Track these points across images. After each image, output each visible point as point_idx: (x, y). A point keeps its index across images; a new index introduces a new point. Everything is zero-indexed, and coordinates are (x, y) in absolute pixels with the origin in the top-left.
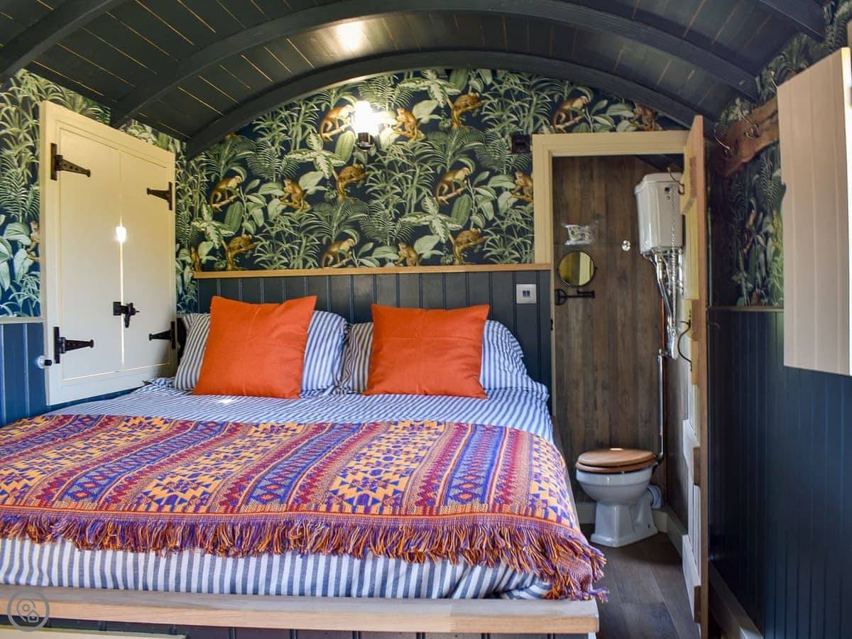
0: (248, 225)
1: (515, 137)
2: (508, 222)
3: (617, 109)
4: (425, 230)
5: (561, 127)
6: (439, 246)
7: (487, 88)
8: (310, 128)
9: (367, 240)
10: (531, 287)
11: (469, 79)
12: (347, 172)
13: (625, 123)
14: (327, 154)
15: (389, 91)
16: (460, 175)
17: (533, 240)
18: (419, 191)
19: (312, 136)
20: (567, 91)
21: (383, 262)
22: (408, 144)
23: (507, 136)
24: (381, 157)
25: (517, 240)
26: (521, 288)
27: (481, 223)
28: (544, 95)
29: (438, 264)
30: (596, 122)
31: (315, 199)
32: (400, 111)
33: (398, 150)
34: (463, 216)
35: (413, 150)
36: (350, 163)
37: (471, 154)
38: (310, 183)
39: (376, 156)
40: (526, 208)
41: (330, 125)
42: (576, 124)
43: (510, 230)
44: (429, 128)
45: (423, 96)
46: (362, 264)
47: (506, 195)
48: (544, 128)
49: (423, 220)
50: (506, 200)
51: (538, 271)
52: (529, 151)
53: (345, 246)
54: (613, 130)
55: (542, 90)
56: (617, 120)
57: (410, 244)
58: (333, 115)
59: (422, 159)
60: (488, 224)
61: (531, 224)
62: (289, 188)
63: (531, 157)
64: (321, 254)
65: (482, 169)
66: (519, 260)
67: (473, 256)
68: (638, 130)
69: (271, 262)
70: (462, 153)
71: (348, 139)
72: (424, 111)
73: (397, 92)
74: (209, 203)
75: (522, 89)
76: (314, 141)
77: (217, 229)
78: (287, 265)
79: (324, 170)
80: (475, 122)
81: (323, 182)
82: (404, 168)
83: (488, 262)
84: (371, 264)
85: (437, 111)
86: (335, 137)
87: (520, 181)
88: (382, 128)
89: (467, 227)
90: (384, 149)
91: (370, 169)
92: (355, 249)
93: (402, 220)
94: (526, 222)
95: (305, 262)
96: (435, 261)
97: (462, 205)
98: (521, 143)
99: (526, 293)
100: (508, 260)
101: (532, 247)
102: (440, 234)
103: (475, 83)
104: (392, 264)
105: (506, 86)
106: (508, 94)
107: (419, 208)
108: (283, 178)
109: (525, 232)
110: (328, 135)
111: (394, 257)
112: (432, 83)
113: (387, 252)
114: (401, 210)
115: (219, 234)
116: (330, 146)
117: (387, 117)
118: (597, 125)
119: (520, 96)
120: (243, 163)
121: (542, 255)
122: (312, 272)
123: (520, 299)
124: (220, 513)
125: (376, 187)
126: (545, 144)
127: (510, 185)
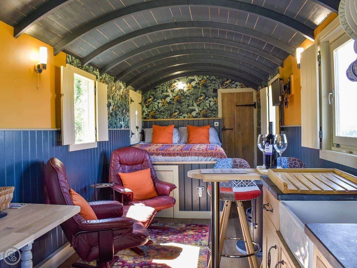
0: (154, 109)
1: (214, 89)
2: (212, 108)
3: (236, 83)
4: (194, 110)
5: (224, 87)
6: (197, 114)
7: (207, 78)
8: (168, 87)
9: (181, 112)
10: (218, 123)
12: (176, 97)
13: (238, 86)
14: (172, 93)
15: (185, 79)
16: (202, 98)
17: (218, 112)
18: (192, 102)
20: (225, 79)
21: (184, 117)
22: (190, 91)
23: (212, 89)
24: (184, 94)
25: (214, 112)
26: (215, 123)
27: (206, 108)
28: (220, 80)
29: (197, 118)
30: (232, 86)
31: (169, 103)
33: (188, 92)
34: (202, 107)
35: (191, 92)
36: (177, 95)
37: (204, 93)
38: (168, 99)
39: (183, 94)
40: (216, 105)
41: (173, 87)
42: (227, 87)
43: (213, 110)
44: (195, 87)
45: (194, 80)
46: (180, 118)
47: (212, 102)
48: (220, 87)
49: (193, 108)
50: (212, 103)
51: (219, 119)
52: (217, 93)
53: (176, 114)
54: (236, 88)
55: (220, 79)
56: (237, 85)
57: (191, 113)
58: (173, 85)
59: (193, 94)
60: (208, 109)
61: (218, 109)
62: (163, 101)
64: (171, 115)
65: (207, 96)
66: (215, 117)
67: (205, 116)
68: (241, 88)
69: (159, 117)
70: (202, 93)
71: (176, 90)
72: (193, 84)
73: (187, 79)
74: (145, 104)
75: (215, 79)
76: (169, 90)
77: (147, 110)
78: (163, 118)
79: (171, 97)
80: (205, 86)
81: (171, 99)
82: (189, 96)
83: (208, 117)
84: (182, 118)
85: (196, 84)
86: (174, 89)
87: (215, 99)
88: (184, 87)
89: (203, 109)
90: (185, 92)
91: (181, 97)
92: (178, 114)
93: (189, 108)
94: (216, 108)
95: (167, 117)
96: (196, 117)
97: (202, 104)
98: (215, 91)
99: (216, 124)
100: (212, 117)
101: (218, 113)
102: (197, 111)
103: (205, 77)
104: (187, 118)
105: (212, 78)
106: (212, 80)
107: (193, 105)
108: (162, 98)
109: (216, 110)
111: (187, 116)
112: (196, 78)
113: (185, 115)
114: (189, 105)
115: (147, 111)
116: (172, 91)
117: (185, 85)
118: (232, 87)
119: (215, 80)
120: (153, 95)
121: (220, 115)
122: (169, 119)
123: (215, 125)
124: (180, 152)
125: (183, 101)
126: (221, 91)
127: (213, 100)
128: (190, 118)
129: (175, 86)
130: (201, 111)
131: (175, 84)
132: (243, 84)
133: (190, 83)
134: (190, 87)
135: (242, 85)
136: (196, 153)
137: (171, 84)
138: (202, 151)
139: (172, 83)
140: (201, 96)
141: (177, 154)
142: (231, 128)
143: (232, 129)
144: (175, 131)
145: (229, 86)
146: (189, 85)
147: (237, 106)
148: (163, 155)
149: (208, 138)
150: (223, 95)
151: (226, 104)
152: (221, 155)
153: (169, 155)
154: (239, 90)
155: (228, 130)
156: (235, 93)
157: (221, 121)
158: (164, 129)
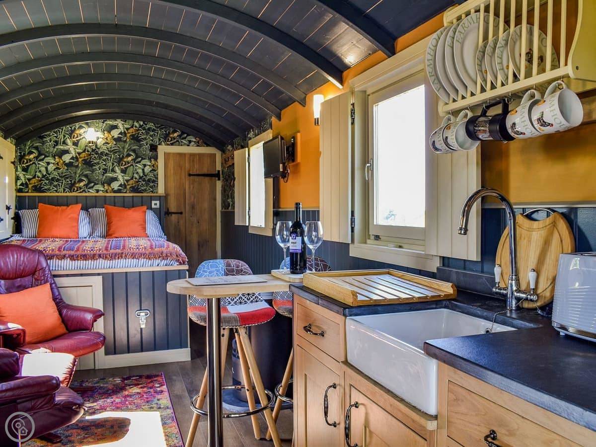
0: (38, 174)
1: (151, 145)
2: (148, 177)
3: (189, 138)
4: (115, 179)
5: (169, 143)
6: (121, 185)
7: (141, 126)
8: (67, 136)
9: (91, 182)
10: (158, 202)
11: (134, 122)
12: (83, 155)
13: (193, 143)
14: (75, 147)
15: (101, 124)
16: (130, 159)
17: (158, 184)
18: (113, 164)
19: (68, 140)
20: (171, 130)
21: (98, 191)
22: (109, 146)
23: (148, 145)
24: (97, 150)
25: (152, 184)
26: (153, 202)
27: (138, 177)
28: (163, 131)
29: (121, 193)
31: (69, 165)
32: (105, 132)
33: (104, 147)
34: (131, 175)
35: (111, 148)
36: (84, 151)
37: (134, 151)
38: (67, 158)
39: (95, 149)
40: (155, 173)
41: (76, 135)
42: (174, 142)
43: (149, 180)
44: (118, 140)
45: (116, 127)
46: (89, 191)
47: (148, 167)
48: (163, 143)
49: (114, 175)
50: (147, 169)
51: (160, 196)
52: (157, 151)
53: (82, 184)
54: (188, 145)
55: (162, 129)
56: (190, 142)
57: (109, 185)
58: (77, 132)
59: (114, 152)
60: (141, 178)
61: (157, 178)
62: (57, 160)
63: (157, 154)
64: (71, 187)
65: (138, 157)
66: (152, 192)
67: (135, 190)
68: (198, 146)
69: (49, 189)
70: (131, 150)
71: (82, 143)
72: (115, 133)
73: (104, 125)
75: (154, 128)
76: (69, 141)
77: (24, 175)
78: (56, 191)
79: (73, 154)
80: (136, 139)
81: (72, 158)
82: (107, 155)
83: (140, 192)
84: (93, 192)
85: (121, 133)
86: (78, 141)
87: (153, 162)
88: (98, 138)
89: (132, 179)
90: (99, 147)
92: (86, 185)
93: (106, 175)
94: (155, 178)
95: (64, 190)
96: (119, 191)
97: (130, 170)
98: (154, 148)
99: (155, 204)
100: (148, 192)
101: (157, 186)
102: (121, 181)
103: (136, 124)
104: (101, 192)
105: (148, 126)
106: (149, 129)
107: (113, 171)
108: (55, 156)
109: (155, 181)
110: (75, 139)
111: (102, 189)
112: (119, 123)
113: (100, 187)
114: (105, 171)
115: (25, 177)
116: (76, 144)
117: (100, 134)
118: (182, 143)
119: (154, 130)
120: (36, 148)
121: (161, 190)
122: (68, 194)
123: (153, 206)
124: (105, 252)
125: (95, 162)
126: (163, 149)
127: (149, 164)
128: (107, 192)
129: (81, 135)
130: (127, 181)
131: (82, 131)
132: (200, 139)
133: (109, 132)
134: (108, 139)
135: (198, 142)
136: (133, 253)
137: (73, 131)
138: (143, 250)
139: (75, 129)
140: (129, 155)
141: (100, 256)
142: (180, 211)
143: (181, 213)
144: (83, 215)
145: (178, 141)
146: (106, 134)
147: (190, 175)
148: (72, 258)
149: (144, 229)
150: (167, 155)
151: (172, 171)
152: (177, 256)
153: (85, 257)
154: (193, 149)
155: (173, 215)
156: (188, 154)
157: (164, 199)
158: (63, 211)
